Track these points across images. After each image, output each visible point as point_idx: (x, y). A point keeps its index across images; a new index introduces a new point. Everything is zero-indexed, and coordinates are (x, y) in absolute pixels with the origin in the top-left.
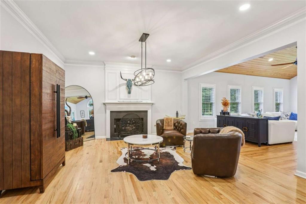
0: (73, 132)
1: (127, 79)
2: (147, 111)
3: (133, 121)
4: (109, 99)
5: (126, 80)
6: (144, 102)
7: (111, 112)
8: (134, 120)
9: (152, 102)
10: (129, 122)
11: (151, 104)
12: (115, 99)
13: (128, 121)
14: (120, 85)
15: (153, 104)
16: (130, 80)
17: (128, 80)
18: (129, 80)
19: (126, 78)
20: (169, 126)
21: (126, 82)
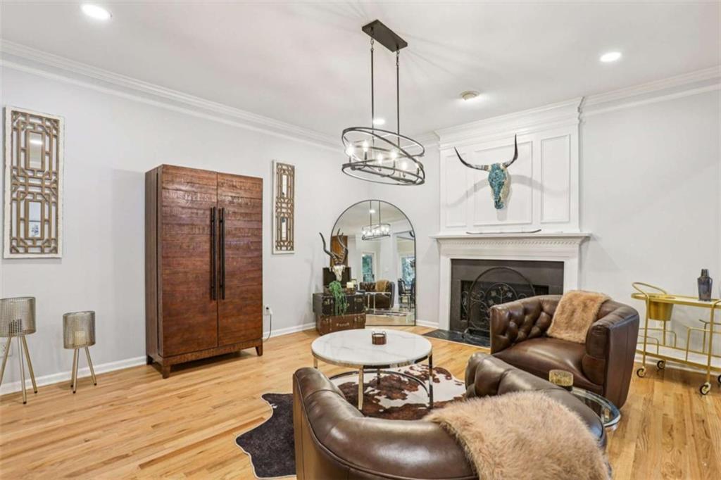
0: (334, 300)
1: (489, 164)
2: (560, 265)
3: (506, 292)
4: (448, 227)
5: (485, 168)
6: (546, 231)
7: (453, 261)
8: (510, 291)
9: (586, 232)
10: (494, 294)
11: (581, 237)
12: (462, 227)
13: (493, 290)
14: (475, 185)
15: (587, 238)
16: (496, 167)
17: (490, 168)
18: (493, 166)
19: (484, 164)
20: (569, 325)
21: (486, 174)
